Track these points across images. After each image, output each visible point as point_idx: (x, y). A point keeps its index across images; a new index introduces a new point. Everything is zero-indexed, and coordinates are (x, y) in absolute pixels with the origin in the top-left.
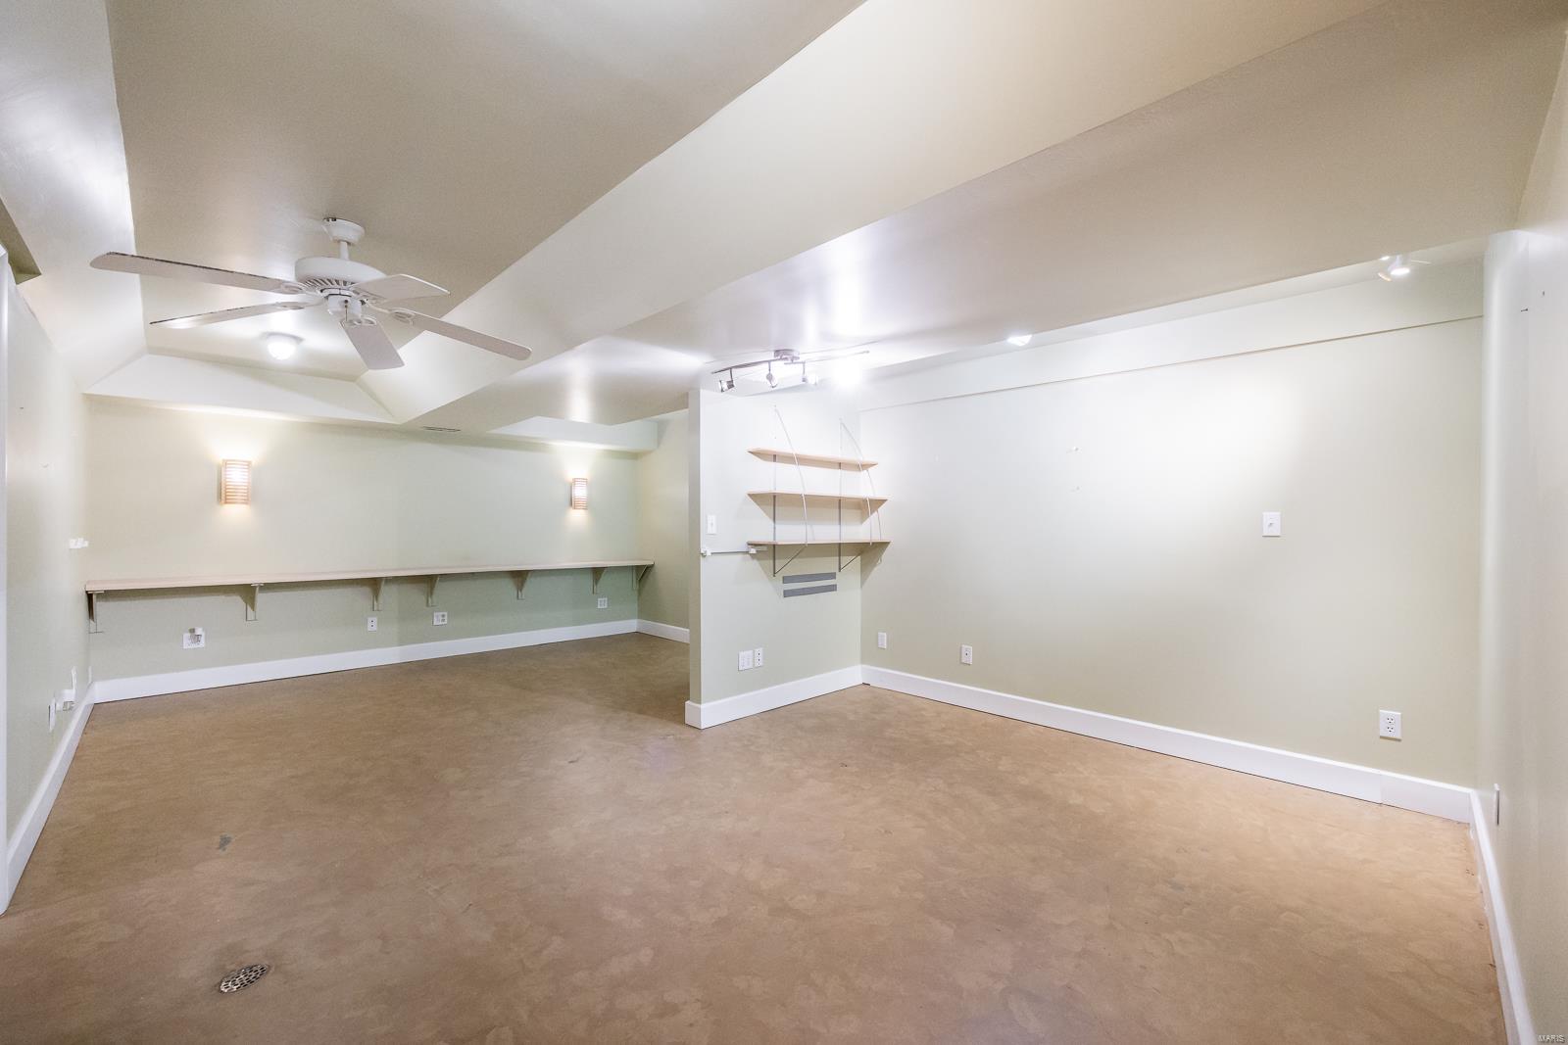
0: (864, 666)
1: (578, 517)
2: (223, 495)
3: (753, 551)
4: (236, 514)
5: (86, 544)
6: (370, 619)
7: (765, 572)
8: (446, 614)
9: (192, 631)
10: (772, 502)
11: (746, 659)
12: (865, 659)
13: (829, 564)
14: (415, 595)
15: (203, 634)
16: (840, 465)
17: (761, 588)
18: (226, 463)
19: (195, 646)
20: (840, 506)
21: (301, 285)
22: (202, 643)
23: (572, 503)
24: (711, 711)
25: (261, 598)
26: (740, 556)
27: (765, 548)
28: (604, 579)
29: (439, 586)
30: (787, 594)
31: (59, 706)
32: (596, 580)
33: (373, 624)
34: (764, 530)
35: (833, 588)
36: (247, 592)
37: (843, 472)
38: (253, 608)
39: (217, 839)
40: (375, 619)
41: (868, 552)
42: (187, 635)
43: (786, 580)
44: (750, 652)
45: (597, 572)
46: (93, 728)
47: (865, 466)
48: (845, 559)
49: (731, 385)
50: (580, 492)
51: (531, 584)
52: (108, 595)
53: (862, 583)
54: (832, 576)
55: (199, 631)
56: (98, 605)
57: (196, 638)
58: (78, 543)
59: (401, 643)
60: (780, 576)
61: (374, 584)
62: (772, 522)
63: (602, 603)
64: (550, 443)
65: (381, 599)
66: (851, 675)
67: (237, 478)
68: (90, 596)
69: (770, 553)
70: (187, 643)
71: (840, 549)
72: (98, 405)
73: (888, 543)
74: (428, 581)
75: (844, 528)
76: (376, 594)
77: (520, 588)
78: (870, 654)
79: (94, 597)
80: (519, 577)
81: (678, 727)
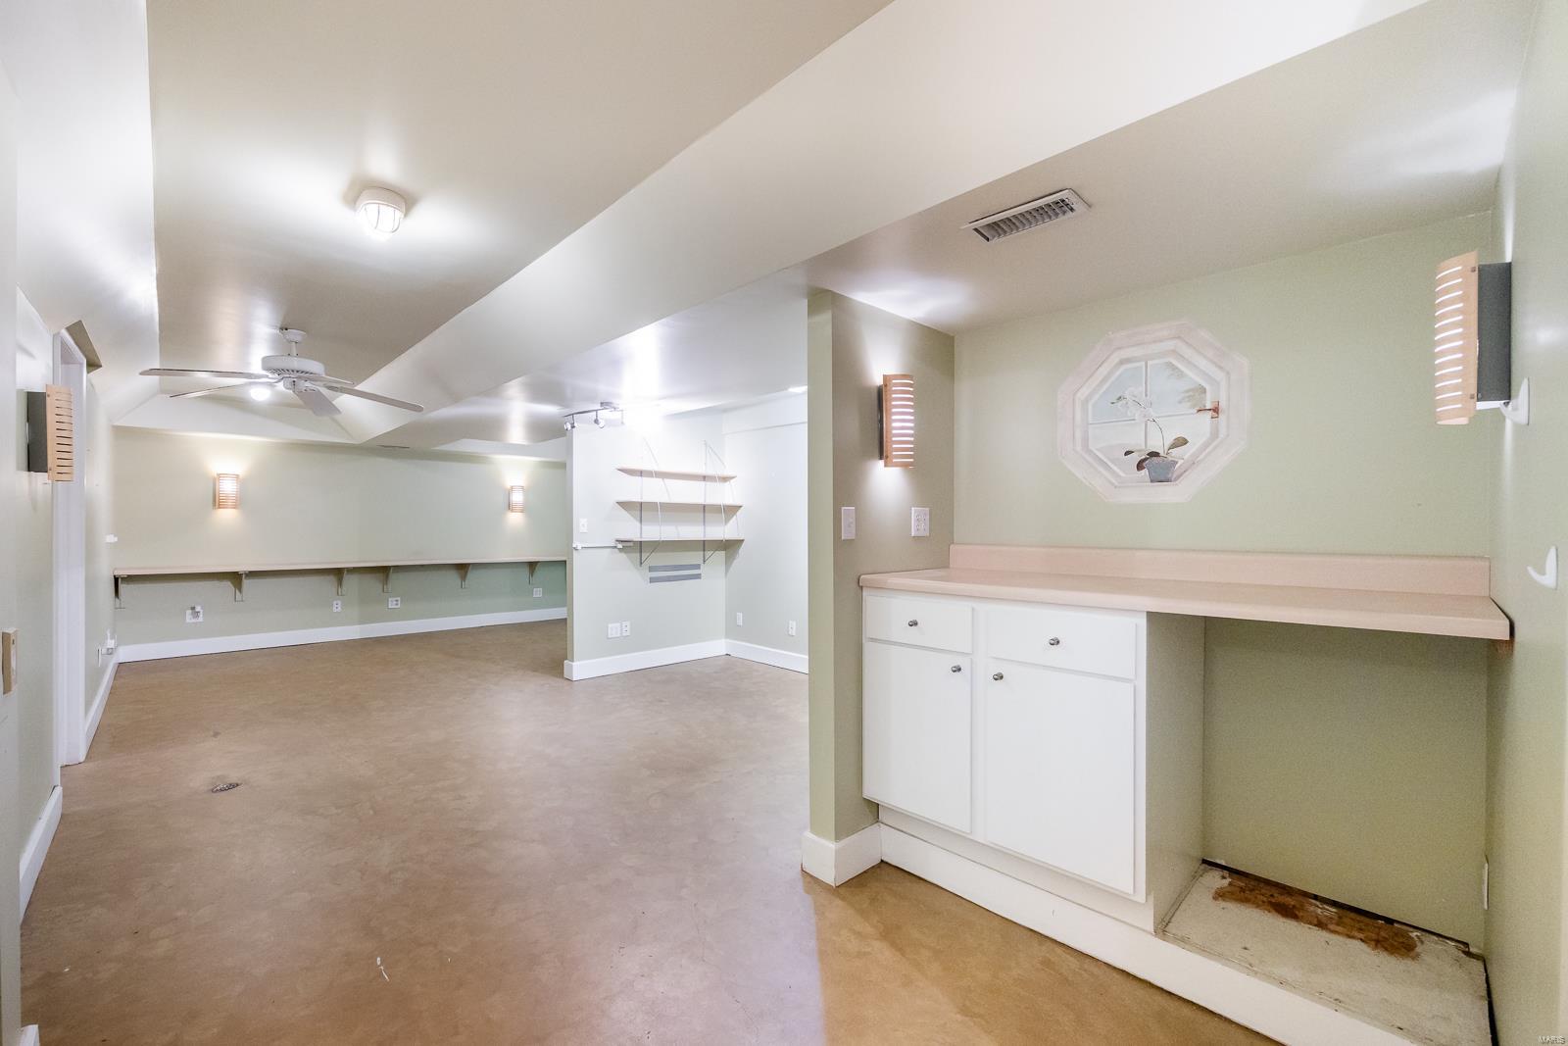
0: (728, 640)
1: (515, 519)
2: (217, 502)
3: (620, 546)
4: (227, 516)
5: (116, 539)
6: (335, 602)
7: (632, 562)
8: (399, 599)
9: (193, 608)
10: (639, 509)
11: (614, 630)
12: (728, 636)
13: (694, 557)
14: (373, 583)
15: (201, 611)
16: (704, 478)
17: (630, 576)
18: (219, 475)
19: (194, 621)
20: (704, 510)
21: (264, 373)
22: (201, 619)
23: (510, 507)
24: (581, 668)
25: (246, 582)
26: (609, 550)
27: (631, 544)
28: (539, 572)
29: (393, 576)
30: (652, 580)
31: (104, 651)
32: (532, 572)
33: (337, 607)
34: (633, 530)
35: (698, 576)
36: (235, 578)
37: (708, 483)
38: (240, 591)
39: (212, 733)
40: (339, 602)
41: (730, 547)
42: (189, 612)
43: (651, 569)
44: (619, 624)
45: (532, 565)
46: (121, 677)
47: (725, 479)
48: (708, 553)
49: (596, 421)
50: (517, 498)
51: (471, 575)
52: (131, 579)
53: (726, 573)
54: (698, 567)
55: (198, 609)
56: (121, 586)
57: (196, 614)
58: (111, 539)
59: (361, 622)
60: (646, 565)
61: (338, 573)
62: (638, 524)
63: (538, 593)
64: (489, 456)
65: (344, 588)
66: (717, 647)
67: (228, 487)
68: (116, 579)
69: (636, 549)
70: (189, 618)
71: (704, 546)
72: (121, 433)
73: (743, 541)
74: (384, 571)
75: (708, 529)
76: (340, 582)
77: (463, 578)
78: (732, 631)
79: (120, 580)
80: (462, 568)
81: (558, 679)
